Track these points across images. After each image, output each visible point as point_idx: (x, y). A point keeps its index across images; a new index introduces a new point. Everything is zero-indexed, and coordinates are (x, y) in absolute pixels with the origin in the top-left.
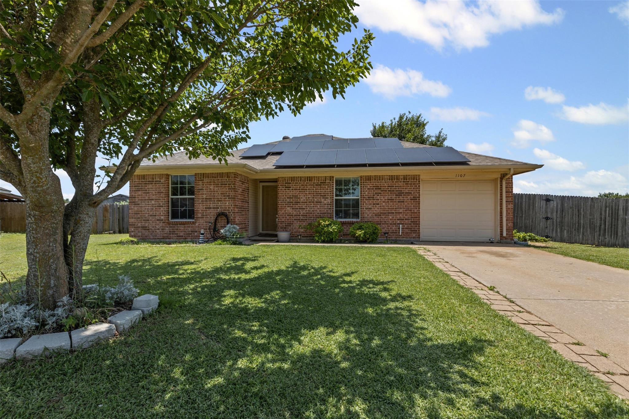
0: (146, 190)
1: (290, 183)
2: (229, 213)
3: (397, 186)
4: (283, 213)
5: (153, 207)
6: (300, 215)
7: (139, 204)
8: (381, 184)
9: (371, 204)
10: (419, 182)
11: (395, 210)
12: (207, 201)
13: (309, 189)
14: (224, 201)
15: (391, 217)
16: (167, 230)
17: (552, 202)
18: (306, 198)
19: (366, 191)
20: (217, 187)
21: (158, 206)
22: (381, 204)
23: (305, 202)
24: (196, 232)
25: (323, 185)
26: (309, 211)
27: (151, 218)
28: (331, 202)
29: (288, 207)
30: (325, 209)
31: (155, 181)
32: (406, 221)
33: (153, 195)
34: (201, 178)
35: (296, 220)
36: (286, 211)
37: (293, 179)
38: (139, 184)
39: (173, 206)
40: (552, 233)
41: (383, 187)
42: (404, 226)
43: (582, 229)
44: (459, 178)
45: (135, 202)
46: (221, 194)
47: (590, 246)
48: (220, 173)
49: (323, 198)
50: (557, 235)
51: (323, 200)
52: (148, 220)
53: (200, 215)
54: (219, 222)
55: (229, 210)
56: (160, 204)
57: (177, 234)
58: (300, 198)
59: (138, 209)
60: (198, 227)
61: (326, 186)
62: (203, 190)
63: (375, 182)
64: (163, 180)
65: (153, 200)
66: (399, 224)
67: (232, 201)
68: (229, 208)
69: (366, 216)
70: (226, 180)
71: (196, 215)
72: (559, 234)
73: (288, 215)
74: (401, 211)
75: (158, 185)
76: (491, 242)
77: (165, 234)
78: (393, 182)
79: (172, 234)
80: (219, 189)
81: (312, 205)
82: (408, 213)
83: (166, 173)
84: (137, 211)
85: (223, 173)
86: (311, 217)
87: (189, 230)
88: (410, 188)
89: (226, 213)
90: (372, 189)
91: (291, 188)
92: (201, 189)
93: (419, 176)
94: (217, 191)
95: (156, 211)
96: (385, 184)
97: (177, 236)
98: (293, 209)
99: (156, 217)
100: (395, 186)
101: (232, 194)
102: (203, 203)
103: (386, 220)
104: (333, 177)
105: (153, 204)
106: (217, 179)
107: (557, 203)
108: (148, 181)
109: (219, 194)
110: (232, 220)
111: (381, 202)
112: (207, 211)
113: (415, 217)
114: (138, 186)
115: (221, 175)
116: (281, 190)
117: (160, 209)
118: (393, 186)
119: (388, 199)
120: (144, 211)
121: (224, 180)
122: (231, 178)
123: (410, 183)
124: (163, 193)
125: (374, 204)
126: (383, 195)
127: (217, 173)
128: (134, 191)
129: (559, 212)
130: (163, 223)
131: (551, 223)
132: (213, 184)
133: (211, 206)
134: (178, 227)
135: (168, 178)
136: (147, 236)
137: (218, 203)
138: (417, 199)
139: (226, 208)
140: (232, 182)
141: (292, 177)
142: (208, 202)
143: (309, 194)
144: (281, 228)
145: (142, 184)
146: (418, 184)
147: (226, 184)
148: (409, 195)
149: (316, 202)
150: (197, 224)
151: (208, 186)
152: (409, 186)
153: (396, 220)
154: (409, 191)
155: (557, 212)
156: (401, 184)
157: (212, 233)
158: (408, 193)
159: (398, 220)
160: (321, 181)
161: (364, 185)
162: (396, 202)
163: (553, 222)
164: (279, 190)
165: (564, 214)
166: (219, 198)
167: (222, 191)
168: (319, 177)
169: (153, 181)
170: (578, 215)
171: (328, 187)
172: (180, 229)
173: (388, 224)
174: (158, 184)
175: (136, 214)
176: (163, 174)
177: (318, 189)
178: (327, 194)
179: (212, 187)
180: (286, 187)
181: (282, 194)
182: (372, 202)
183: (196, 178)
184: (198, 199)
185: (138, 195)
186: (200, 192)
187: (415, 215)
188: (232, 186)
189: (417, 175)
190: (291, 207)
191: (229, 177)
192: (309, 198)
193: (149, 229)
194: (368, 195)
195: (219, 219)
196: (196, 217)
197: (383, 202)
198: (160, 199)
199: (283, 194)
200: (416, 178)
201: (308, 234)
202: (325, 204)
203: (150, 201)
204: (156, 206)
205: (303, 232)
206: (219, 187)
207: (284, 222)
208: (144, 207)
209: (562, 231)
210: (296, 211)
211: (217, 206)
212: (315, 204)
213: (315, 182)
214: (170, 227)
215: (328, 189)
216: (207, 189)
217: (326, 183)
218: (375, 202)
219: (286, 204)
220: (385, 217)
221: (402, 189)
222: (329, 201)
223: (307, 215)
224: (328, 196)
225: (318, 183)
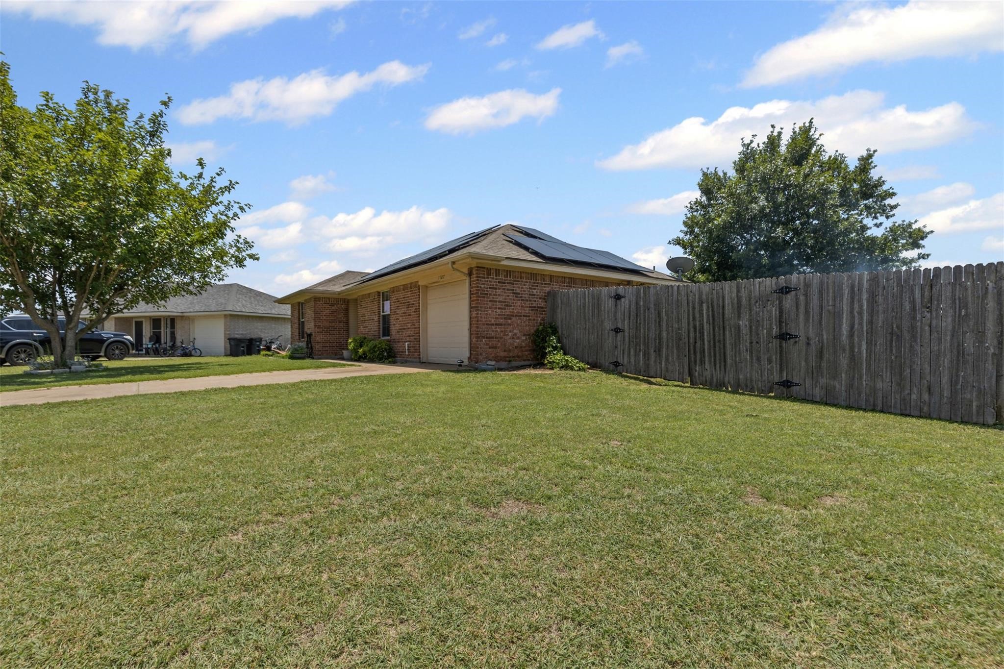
1: (362, 301)
8: (400, 296)
9: (395, 319)
10: (419, 289)
13: (369, 307)
17: (623, 300)
19: (393, 305)
23: (368, 321)
26: (369, 329)
30: (376, 326)
32: (412, 338)
36: (361, 330)
37: (363, 297)
39: (303, 328)
40: (623, 357)
49: (375, 315)
50: (630, 362)
58: (366, 316)
61: (376, 302)
63: (397, 294)
66: (408, 341)
69: (393, 333)
72: (632, 360)
73: (361, 334)
74: (409, 325)
76: (460, 366)
78: (405, 292)
82: (413, 328)
91: (363, 307)
98: (363, 327)
99: (296, 337)
100: (406, 297)
101: (313, 316)
103: (401, 337)
107: (630, 301)
110: (313, 338)
113: (417, 333)
119: (403, 313)
122: (312, 302)
123: (414, 291)
124: (298, 317)
126: (400, 308)
130: (298, 342)
135: (299, 305)
138: (417, 311)
140: (313, 305)
143: (369, 311)
146: (418, 292)
148: (413, 307)
149: (372, 320)
152: (414, 296)
154: (414, 301)
155: (630, 318)
158: (413, 304)
159: (408, 336)
161: (391, 298)
162: (407, 315)
163: (624, 337)
164: (358, 308)
168: (372, 293)
173: (402, 341)
176: (298, 302)
180: (360, 306)
181: (360, 312)
187: (417, 330)
188: (313, 309)
189: (417, 282)
197: (401, 316)
198: (297, 323)
202: (377, 321)
209: (636, 355)
215: (376, 305)
217: (375, 299)
218: (397, 316)
219: (361, 323)
220: (401, 334)
221: (410, 299)
222: (377, 318)
223: (368, 334)
224: (376, 312)
225: (372, 299)
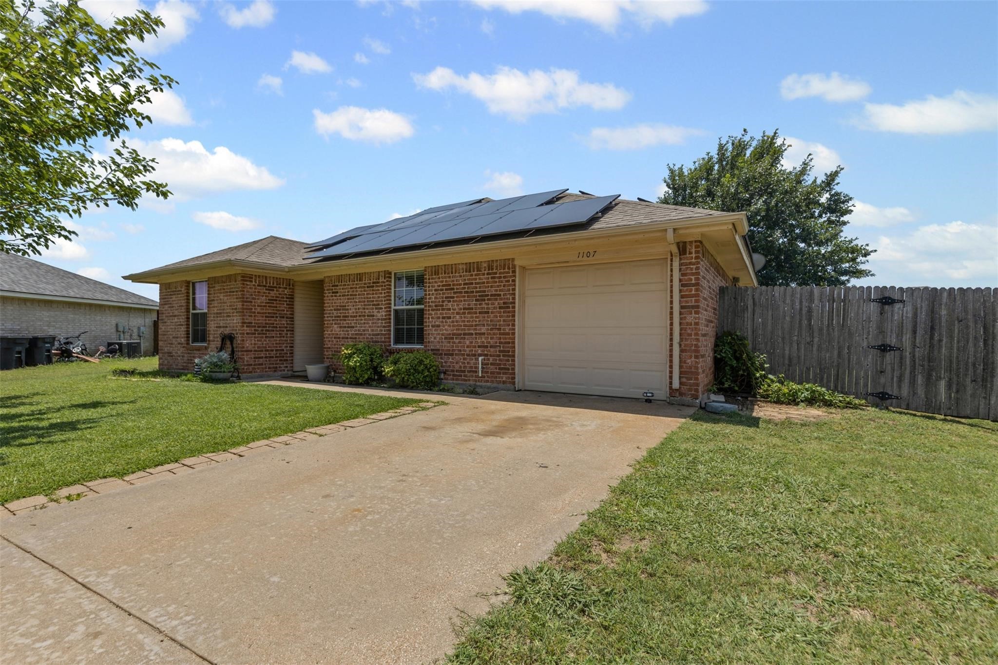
0: (171, 304)
1: (337, 286)
2: (236, 334)
3: (478, 283)
4: (329, 334)
5: (175, 326)
6: (348, 338)
7: (165, 323)
8: (453, 281)
9: (439, 318)
10: (514, 272)
11: (475, 329)
12: (218, 317)
13: (359, 295)
14: (232, 316)
17: (900, 305)
18: (356, 309)
19: (433, 294)
20: (226, 296)
21: (178, 325)
22: (454, 317)
23: (354, 317)
25: (376, 286)
26: (359, 330)
27: (174, 341)
28: (385, 316)
29: (335, 324)
31: (178, 291)
32: (492, 350)
33: (176, 310)
34: (213, 284)
35: (344, 345)
36: (332, 331)
37: (340, 278)
38: (166, 295)
39: (193, 324)
40: (900, 387)
41: (457, 285)
42: (488, 360)
44: (586, 260)
45: (163, 320)
46: (230, 306)
48: (229, 275)
49: (376, 309)
50: (915, 394)
51: (375, 312)
52: (172, 344)
55: (236, 330)
56: (181, 322)
58: (348, 310)
59: (164, 329)
61: (380, 288)
62: (214, 300)
63: (445, 277)
64: (183, 289)
65: (175, 316)
66: (480, 355)
67: (240, 316)
68: (236, 327)
69: (432, 340)
70: (234, 285)
71: (208, 337)
72: (921, 391)
73: (335, 338)
74: (484, 330)
75: (179, 296)
76: (648, 401)
77: (185, 363)
78: (472, 275)
79: (190, 363)
80: (228, 299)
81: (363, 321)
82: (494, 334)
84: (164, 332)
85: (231, 275)
88: (498, 286)
90: (442, 290)
93: (513, 260)
94: (226, 303)
95: (178, 331)
96: (459, 280)
98: (341, 327)
99: (178, 340)
100: (475, 283)
101: (239, 305)
102: (215, 320)
103: (461, 347)
104: (390, 273)
105: (176, 322)
106: (225, 284)
108: (173, 291)
109: (228, 306)
110: (239, 344)
111: (453, 313)
112: (218, 331)
113: (506, 343)
114: (165, 298)
116: (328, 296)
118: (472, 284)
119: (464, 309)
120: (169, 332)
121: (232, 285)
122: (238, 283)
123: (498, 275)
124: (182, 306)
125: (443, 318)
126: (456, 301)
129: (920, 332)
130: (183, 347)
131: (897, 360)
132: (223, 293)
133: (221, 325)
134: (194, 354)
135: (188, 286)
136: (171, 366)
137: (227, 320)
138: (508, 307)
139: (233, 327)
140: (239, 288)
141: (339, 276)
143: (359, 302)
144: (327, 358)
145: (169, 295)
146: (511, 277)
147: (234, 292)
148: (496, 300)
149: (368, 316)
150: (209, 350)
151: (219, 295)
152: (496, 282)
153: (475, 347)
154: (496, 291)
155: (914, 332)
156: (484, 278)
158: (495, 295)
159: (479, 347)
160: (374, 279)
161: (429, 283)
162: (476, 313)
163: (901, 358)
164: (325, 297)
165: (936, 337)
166: (228, 313)
167: (231, 302)
168: (371, 273)
169: (176, 291)
171: (382, 290)
173: (463, 355)
174: (180, 294)
175: (164, 335)
176: (183, 281)
177: (370, 294)
178: (380, 301)
179: (222, 296)
180: (333, 293)
181: (329, 303)
182: (441, 314)
183: (208, 284)
184: (210, 314)
185: (165, 311)
186: (212, 304)
187: (506, 338)
188: (239, 295)
189: (509, 259)
190: (338, 324)
191: (237, 281)
192: (359, 309)
193: (173, 356)
194: (435, 302)
196: (209, 340)
197: (458, 313)
198: (182, 315)
199: (331, 303)
200: (508, 265)
202: (379, 319)
203: (173, 318)
206: (228, 295)
207: (329, 348)
208: (169, 326)
210: (344, 331)
211: (225, 324)
212: (366, 320)
213: (366, 281)
214: (188, 354)
215: (381, 293)
216: (218, 300)
217: (378, 283)
218: (446, 313)
219: (333, 320)
220: (460, 342)
221: (486, 287)
222: (384, 314)
223: (356, 338)
224: (382, 304)
225: (370, 283)
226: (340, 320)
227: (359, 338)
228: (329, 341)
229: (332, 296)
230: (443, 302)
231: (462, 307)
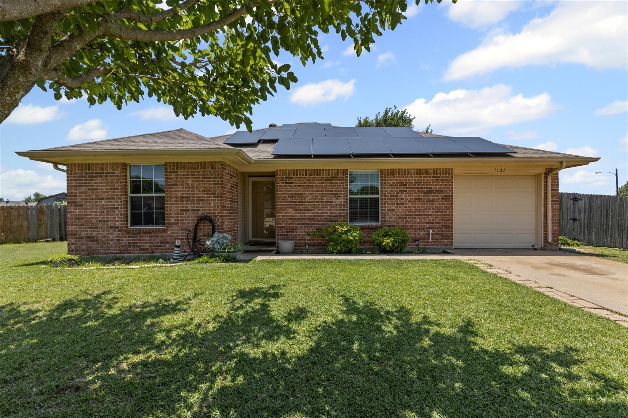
0: (93, 186)
1: (292, 178)
2: (214, 216)
3: (426, 183)
4: (284, 216)
5: (103, 208)
6: (305, 219)
7: (82, 205)
8: (406, 180)
9: (394, 204)
10: (452, 177)
11: (423, 212)
12: (183, 201)
13: (316, 186)
14: (207, 200)
15: (418, 220)
16: (125, 241)
17: (580, 201)
18: (313, 196)
19: (388, 188)
20: (197, 181)
21: (111, 208)
22: (406, 204)
23: (312, 202)
24: (168, 243)
25: (335, 180)
26: (316, 213)
27: (100, 225)
28: (344, 202)
29: (289, 208)
30: (337, 210)
31: (106, 173)
32: (437, 225)
33: (104, 192)
34: (173, 169)
35: (300, 224)
36: (287, 213)
37: (296, 172)
38: (82, 177)
39: (133, 207)
40: (580, 236)
41: (409, 183)
42: (434, 231)
43: (610, 231)
44: (499, 173)
45: (76, 202)
46: (203, 191)
47: (618, 249)
48: (201, 162)
49: (334, 197)
51: (334, 199)
52: (97, 228)
53: (173, 220)
54: (200, 229)
55: (215, 213)
56: (114, 205)
57: (140, 246)
58: (305, 197)
59: (80, 212)
60: (171, 236)
61: (339, 182)
62: (177, 185)
63: (399, 177)
64: (118, 172)
65: (103, 199)
67: (218, 200)
68: (214, 210)
69: (388, 219)
70: (210, 172)
71: (168, 220)
72: (586, 237)
73: (289, 219)
74: (430, 212)
75: (110, 178)
76: (535, 249)
77: (122, 246)
78: (421, 177)
79: (133, 246)
80: (200, 184)
81: (321, 206)
82: (438, 215)
83: (122, 161)
84: (79, 215)
85: (205, 162)
86: (320, 221)
87: (158, 241)
88: (441, 185)
89: (211, 217)
90: (396, 185)
91: (294, 184)
92: (175, 185)
93: (452, 169)
94: (197, 188)
95: (108, 215)
96: (411, 180)
97: (140, 250)
98: (296, 210)
99: (109, 223)
100: (424, 182)
101: (219, 191)
102: (178, 204)
103: (413, 223)
104: (347, 170)
105: (103, 205)
106: (196, 170)
107: (585, 203)
108: (96, 173)
109: (200, 191)
110: (218, 226)
111: (406, 201)
112: (183, 214)
113: (447, 220)
114: (80, 180)
115: (203, 165)
116: (280, 186)
117: (114, 212)
118: (421, 182)
119: (415, 199)
120: (89, 215)
121: (207, 171)
122: (216, 170)
123: (441, 178)
124: (118, 189)
125: (398, 204)
126: (409, 193)
127: (198, 163)
128: (74, 186)
129: (587, 212)
130: (119, 231)
131: (579, 224)
132: (192, 178)
133: (189, 208)
134: (141, 237)
135: (126, 169)
136: (95, 250)
137: (199, 204)
138: (449, 199)
139: (211, 210)
140: (218, 175)
141: (294, 170)
142: (185, 202)
143: (316, 191)
144: (281, 235)
145: (86, 177)
146: (450, 180)
147: (211, 178)
148: (440, 193)
149: (326, 202)
150: (169, 233)
151: (185, 180)
152: (440, 183)
153: (424, 223)
154: (440, 188)
155: (585, 213)
156: (430, 180)
157: (191, 244)
158: (439, 191)
159: (427, 223)
160: (332, 175)
161: (385, 180)
162: (424, 202)
163: (581, 224)
164: (277, 186)
165: (592, 215)
166: (200, 197)
167: (205, 187)
168: (329, 170)
169: (103, 173)
170: (607, 216)
171: (341, 183)
172: (143, 240)
173: (415, 228)
174: (110, 176)
175: (78, 219)
176: (117, 163)
177: (329, 186)
178: (339, 191)
179: (190, 182)
180: (286, 183)
181: (282, 191)
182: (395, 201)
183: (166, 169)
184: (170, 197)
185: (80, 193)
186: (172, 188)
187: (447, 218)
188: (218, 181)
189: (449, 169)
190: (294, 208)
191: (215, 169)
192: (316, 196)
193: (98, 241)
194: (391, 193)
195: (201, 225)
196: (168, 223)
197: (409, 202)
198: (114, 198)
199: (285, 191)
200: (448, 172)
201: (316, 243)
202: (337, 205)
203: (98, 201)
204: (108, 208)
205: (310, 240)
206: (199, 181)
207: (284, 227)
208: (90, 209)
209: (589, 233)
210: (300, 213)
211: (197, 207)
212: (324, 205)
213: (325, 176)
214: (129, 237)
215: (340, 186)
216: (183, 185)
217: (338, 178)
218: (399, 201)
219: (286, 205)
220: (412, 221)
221: (432, 185)
222: (342, 201)
223: (314, 219)
224: (341, 194)
225: (327, 178)
226: (295, 205)
227: (317, 219)
228: (284, 221)
229: (286, 186)
230: (397, 193)
231: (413, 197)
